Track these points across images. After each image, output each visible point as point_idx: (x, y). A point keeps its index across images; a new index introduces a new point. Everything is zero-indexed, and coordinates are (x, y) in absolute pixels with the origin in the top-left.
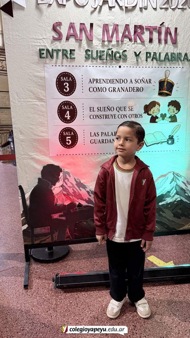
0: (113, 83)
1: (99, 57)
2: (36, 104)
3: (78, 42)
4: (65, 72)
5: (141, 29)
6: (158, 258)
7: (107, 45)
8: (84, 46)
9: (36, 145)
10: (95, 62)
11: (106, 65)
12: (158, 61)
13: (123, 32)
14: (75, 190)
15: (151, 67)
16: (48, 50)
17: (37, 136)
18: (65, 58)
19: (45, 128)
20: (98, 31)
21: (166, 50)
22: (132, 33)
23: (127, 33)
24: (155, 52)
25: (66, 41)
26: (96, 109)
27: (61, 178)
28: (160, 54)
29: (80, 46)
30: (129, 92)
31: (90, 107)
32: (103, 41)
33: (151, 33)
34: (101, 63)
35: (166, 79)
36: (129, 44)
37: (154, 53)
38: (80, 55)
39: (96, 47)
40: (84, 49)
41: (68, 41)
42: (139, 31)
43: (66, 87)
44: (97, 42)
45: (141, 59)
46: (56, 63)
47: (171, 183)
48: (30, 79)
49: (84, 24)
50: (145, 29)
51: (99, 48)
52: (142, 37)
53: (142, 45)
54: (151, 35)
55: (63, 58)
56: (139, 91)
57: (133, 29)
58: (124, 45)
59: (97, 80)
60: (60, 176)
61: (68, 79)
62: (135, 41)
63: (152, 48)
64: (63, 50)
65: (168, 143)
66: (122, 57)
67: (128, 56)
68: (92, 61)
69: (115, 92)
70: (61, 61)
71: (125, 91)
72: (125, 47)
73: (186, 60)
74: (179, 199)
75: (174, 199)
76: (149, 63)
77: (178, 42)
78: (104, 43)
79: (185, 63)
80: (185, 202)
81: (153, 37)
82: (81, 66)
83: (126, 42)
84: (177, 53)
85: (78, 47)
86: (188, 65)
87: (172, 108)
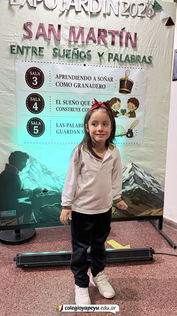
0: (78, 79)
1: (65, 55)
2: (6, 95)
3: (47, 41)
4: (34, 68)
5: (104, 32)
6: (117, 242)
7: (74, 45)
8: (52, 44)
9: (5, 133)
10: (62, 60)
11: (72, 62)
12: (119, 61)
13: (88, 34)
14: (41, 176)
15: (113, 66)
16: (18, 47)
17: (7, 125)
18: (34, 54)
19: (14, 117)
20: (65, 32)
21: (127, 52)
22: (96, 36)
23: (91, 35)
24: (117, 54)
25: (35, 40)
26: (62, 102)
28: (121, 55)
29: (48, 44)
30: (92, 89)
31: (57, 100)
32: (70, 41)
33: (113, 37)
34: (67, 61)
35: (127, 79)
36: (93, 45)
38: (48, 52)
39: (63, 46)
40: (52, 47)
41: (38, 40)
42: (102, 34)
43: (34, 81)
44: (64, 42)
45: (104, 59)
46: (26, 58)
47: (129, 173)
48: (1, 72)
49: (52, 25)
50: (108, 33)
51: (66, 48)
52: (105, 40)
53: (105, 46)
54: (114, 39)
55: (32, 55)
57: (97, 32)
58: (89, 45)
59: (63, 76)
60: (26, 162)
61: (37, 73)
62: (99, 43)
64: (32, 47)
65: (127, 136)
66: (86, 56)
67: (92, 56)
68: (59, 59)
69: (80, 87)
70: (31, 57)
71: (89, 87)
72: (89, 48)
73: (145, 62)
74: (137, 188)
75: (133, 187)
76: (111, 63)
77: (137, 46)
78: (71, 43)
79: (143, 65)
80: (143, 190)
81: (115, 41)
82: (49, 62)
83: (90, 43)
84: (137, 55)
85: (46, 45)
86: (146, 67)
87: (131, 104)
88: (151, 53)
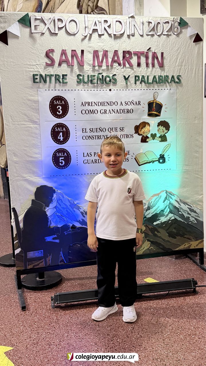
0: (104, 106)
1: (90, 81)
2: (29, 126)
3: (70, 67)
4: (58, 96)
5: (129, 54)
6: (155, 279)
7: (98, 70)
8: (76, 70)
9: (30, 167)
10: (86, 86)
11: (97, 88)
12: (146, 83)
13: (112, 57)
14: (69, 211)
15: (139, 89)
16: (41, 76)
17: (31, 158)
18: (58, 82)
19: (38, 150)
20: (88, 57)
21: (154, 73)
22: (121, 58)
23: (116, 58)
24: (144, 75)
25: (58, 67)
26: (88, 130)
27: (54, 199)
28: (148, 77)
29: (72, 71)
30: (119, 114)
31: (83, 129)
32: (94, 66)
33: (139, 58)
34: (92, 87)
35: (155, 101)
36: (118, 68)
37: (142, 76)
38: (72, 79)
39: (87, 72)
40: (76, 74)
41: (61, 67)
42: (127, 56)
43: (59, 110)
44: (87, 67)
45: (130, 82)
46: (49, 87)
47: (164, 202)
48: (24, 103)
49: (75, 51)
50: (133, 54)
51: (90, 73)
52: (130, 62)
53: (131, 69)
54: (139, 60)
55: (56, 83)
56: (129, 113)
57: (122, 54)
58: (114, 69)
59: (89, 103)
60: (53, 197)
61: (61, 102)
63: (141, 72)
64: (55, 75)
65: (159, 162)
66: (112, 80)
67: (118, 80)
68: (83, 85)
69: (107, 113)
70: (54, 85)
71: (115, 113)
72: (114, 71)
73: (174, 82)
74: (173, 218)
75: (168, 218)
76: (138, 86)
77: (165, 65)
78: (95, 68)
79: (172, 85)
80: (180, 221)
81: (141, 62)
82: (74, 89)
83: (115, 67)
84: (164, 76)
85: (69, 72)
86: (176, 87)
87: (161, 128)
88: (180, 72)
